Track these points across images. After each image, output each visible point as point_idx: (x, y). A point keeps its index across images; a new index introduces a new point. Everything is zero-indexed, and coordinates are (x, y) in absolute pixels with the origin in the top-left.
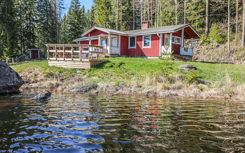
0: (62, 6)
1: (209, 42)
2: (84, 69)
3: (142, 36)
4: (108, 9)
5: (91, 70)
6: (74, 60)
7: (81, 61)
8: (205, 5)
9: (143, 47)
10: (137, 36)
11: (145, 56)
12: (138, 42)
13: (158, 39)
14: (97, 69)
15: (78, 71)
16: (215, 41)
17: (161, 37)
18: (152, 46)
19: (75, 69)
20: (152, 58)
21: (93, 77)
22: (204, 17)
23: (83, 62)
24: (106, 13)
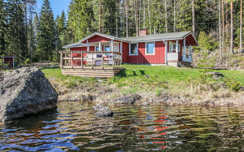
0: (34, 11)
1: (199, 49)
2: (106, 78)
3: (144, 43)
4: (89, 15)
5: (115, 79)
6: (94, 68)
7: (103, 69)
8: (192, 14)
9: (146, 54)
10: (139, 43)
11: (148, 63)
12: (140, 49)
13: (164, 45)
14: (121, 77)
15: (100, 81)
16: (205, 48)
17: (166, 43)
18: (156, 53)
19: (96, 78)
20: (157, 65)
21: (124, 87)
22: (191, 26)
23: (105, 70)
24: (87, 19)
